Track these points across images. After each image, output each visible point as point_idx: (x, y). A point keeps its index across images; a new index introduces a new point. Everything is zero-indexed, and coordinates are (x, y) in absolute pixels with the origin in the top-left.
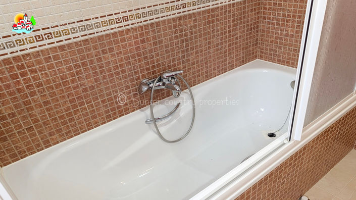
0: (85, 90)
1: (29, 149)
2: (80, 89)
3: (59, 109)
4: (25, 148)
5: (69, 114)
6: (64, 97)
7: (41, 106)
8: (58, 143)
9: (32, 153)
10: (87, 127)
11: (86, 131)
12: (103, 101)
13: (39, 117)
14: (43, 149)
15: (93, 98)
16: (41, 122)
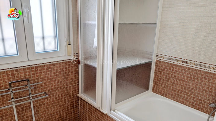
0: (189, 88)
1: (161, 93)
2: (187, 86)
3: (176, 88)
4: (160, 92)
5: (178, 92)
6: (180, 85)
7: (171, 83)
8: (169, 98)
9: (161, 95)
10: (182, 102)
11: (180, 103)
12: (194, 98)
13: (169, 85)
14: (164, 96)
15: (190, 93)
16: (168, 88)
